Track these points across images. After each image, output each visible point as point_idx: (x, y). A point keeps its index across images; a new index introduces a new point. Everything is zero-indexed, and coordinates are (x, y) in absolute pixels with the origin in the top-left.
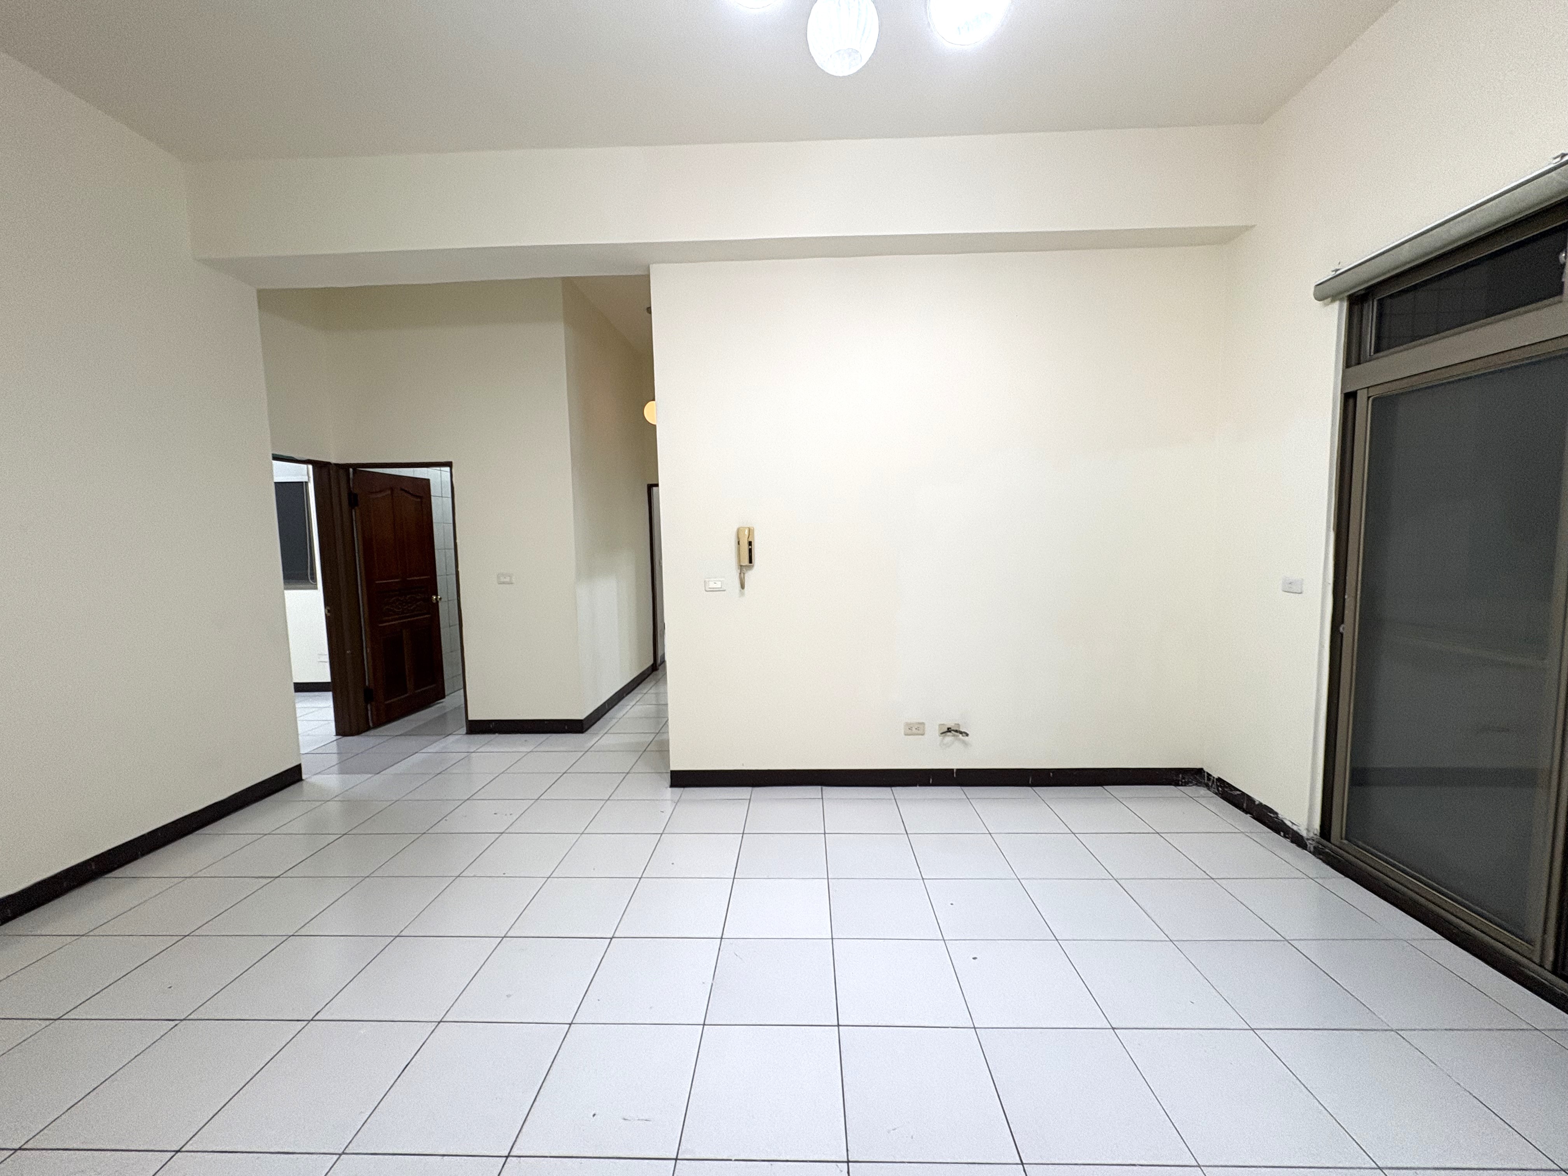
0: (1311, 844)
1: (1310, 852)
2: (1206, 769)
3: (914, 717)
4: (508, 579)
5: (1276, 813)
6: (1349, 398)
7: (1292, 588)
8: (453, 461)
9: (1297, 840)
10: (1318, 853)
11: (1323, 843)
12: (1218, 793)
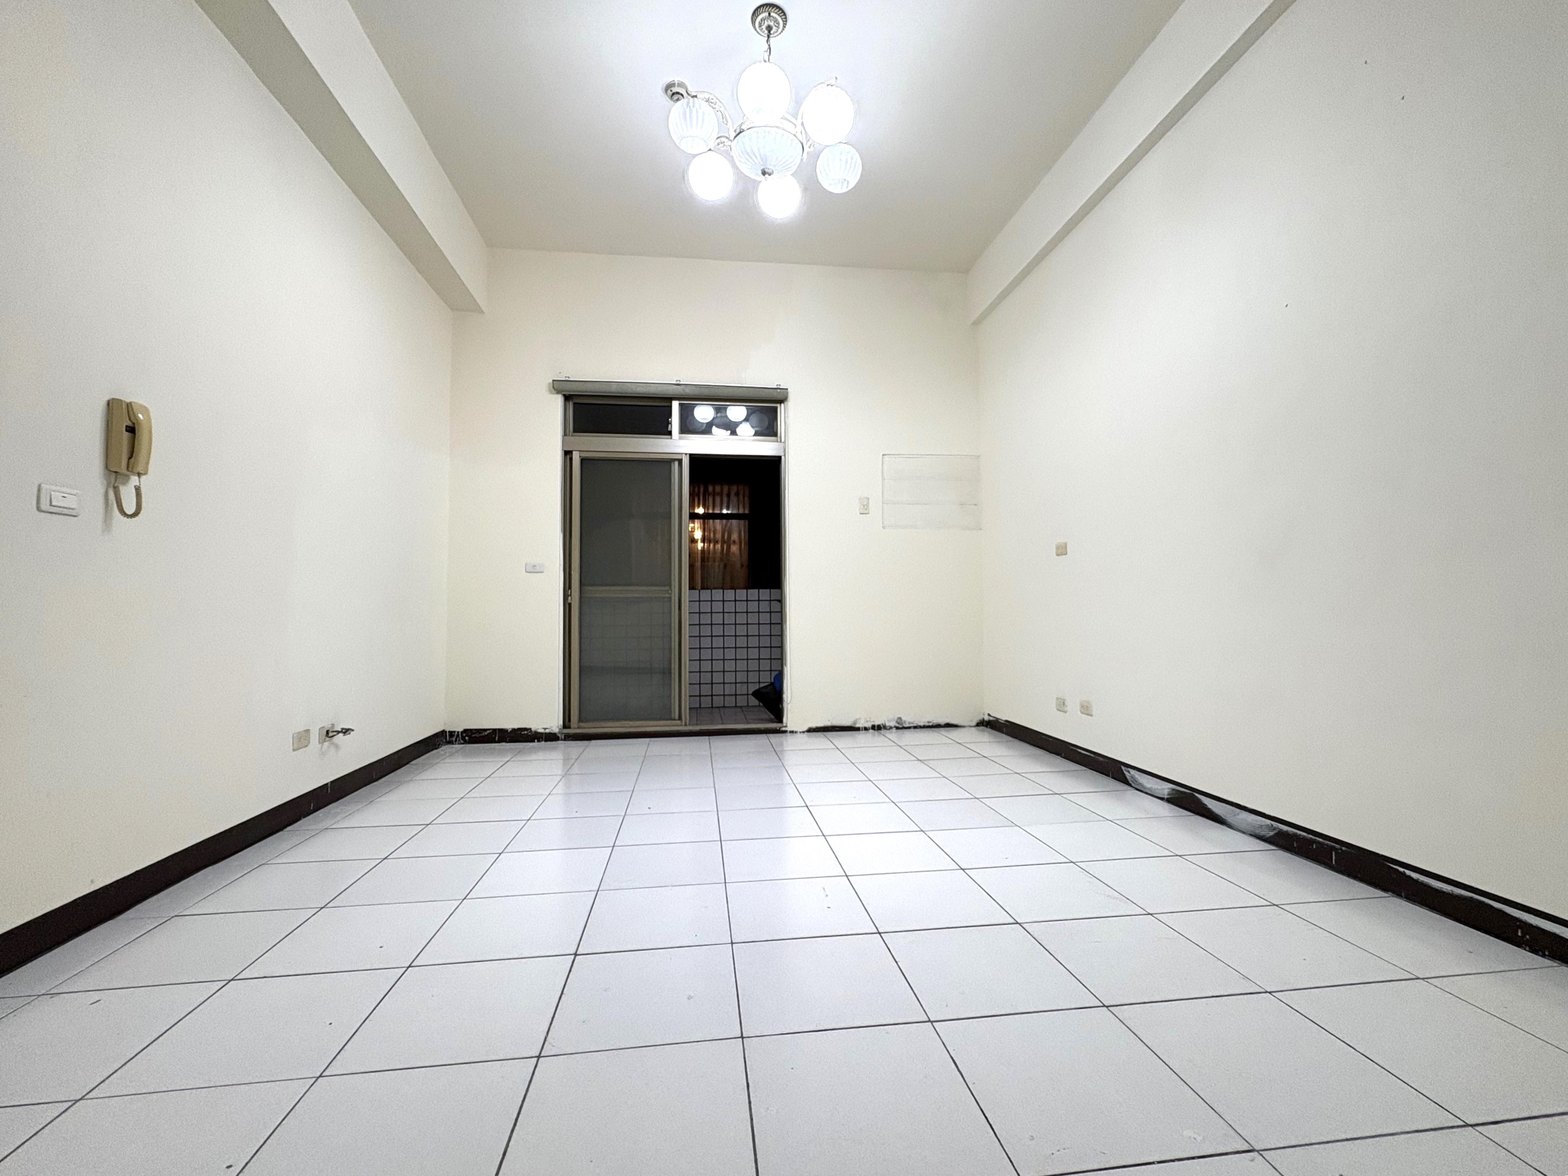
0: (561, 736)
1: (562, 740)
2: (449, 729)
6: (567, 454)
7: (533, 570)
10: (569, 737)
11: (566, 731)
12: (465, 742)
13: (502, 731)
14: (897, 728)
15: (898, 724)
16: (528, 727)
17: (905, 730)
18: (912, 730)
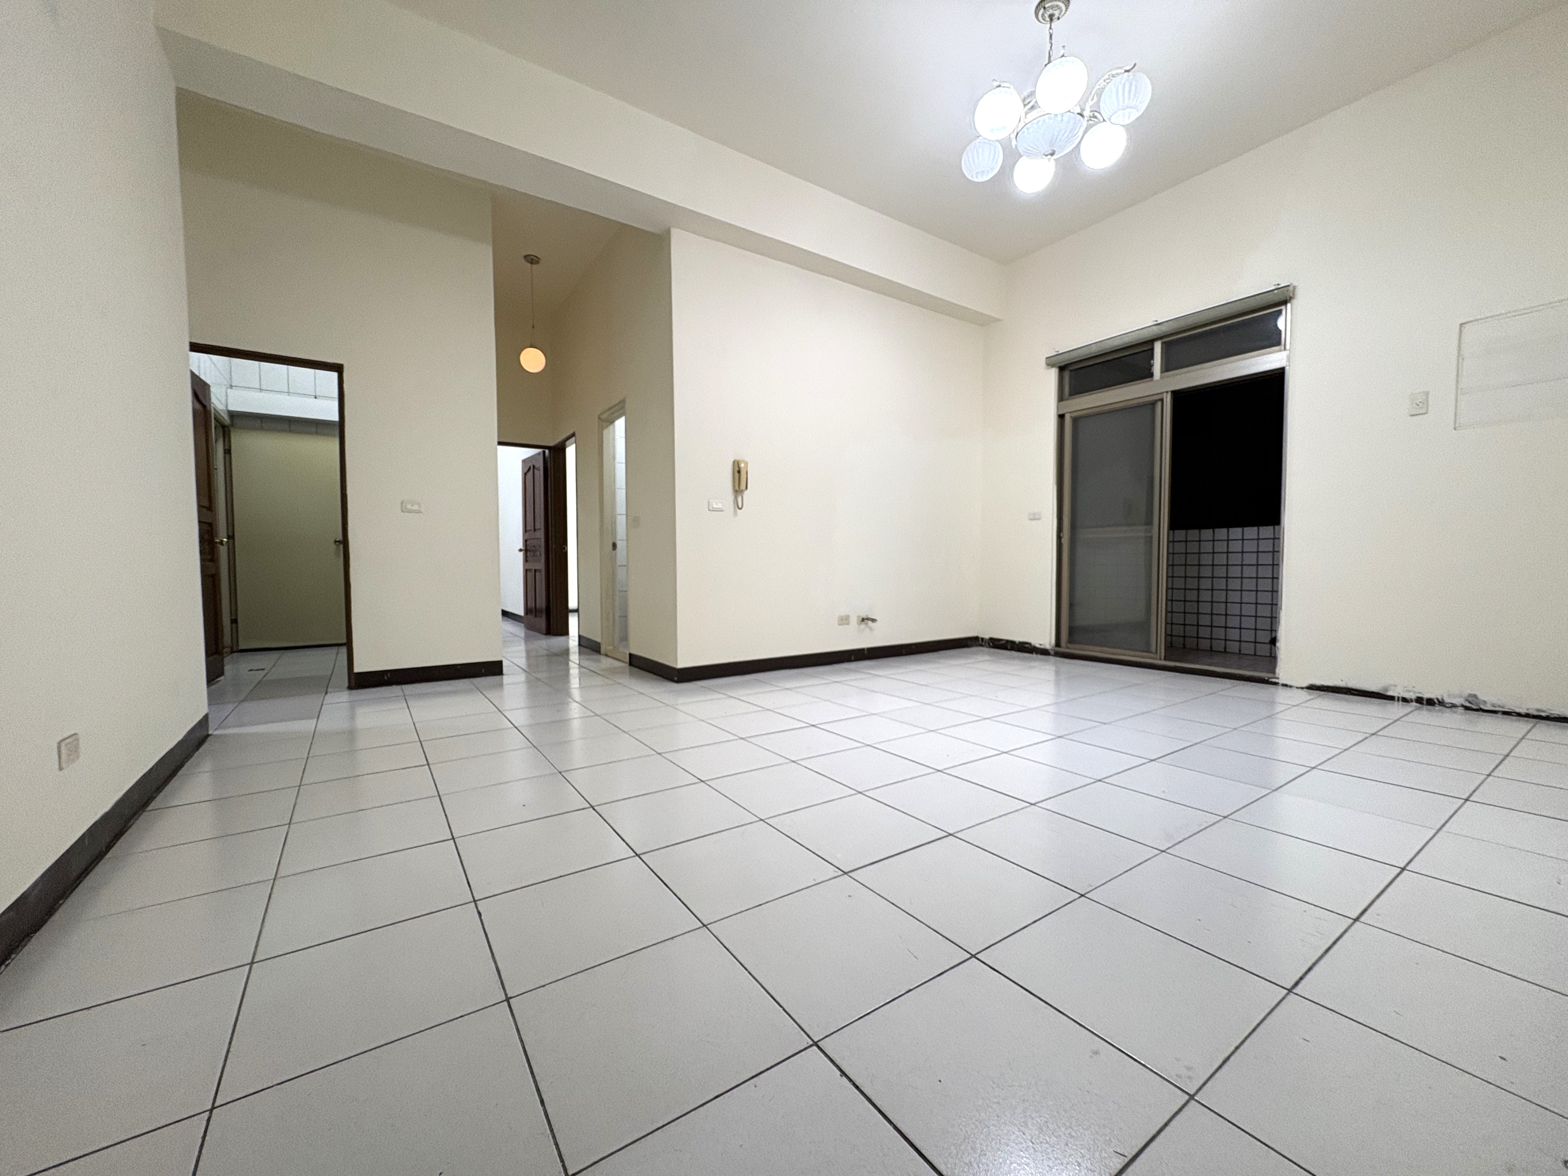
0: (1052, 653)
1: (1052, 655)
2: (981, 636)
3: (843, 612)
4: (416, 507)
5: (1030, 644)
6: (1061, 417)
7: (1035, 517)
8: (345, 365)
9: (1044, 652)
10: (1057, 654)
11: (1058, 649)
12: (990, 647)
13: (1013, 642)
14: (1467, 708)
15: (1470, 702)
16: (1029, 641)
17: (1481, 713)
18: (1500, 715)
